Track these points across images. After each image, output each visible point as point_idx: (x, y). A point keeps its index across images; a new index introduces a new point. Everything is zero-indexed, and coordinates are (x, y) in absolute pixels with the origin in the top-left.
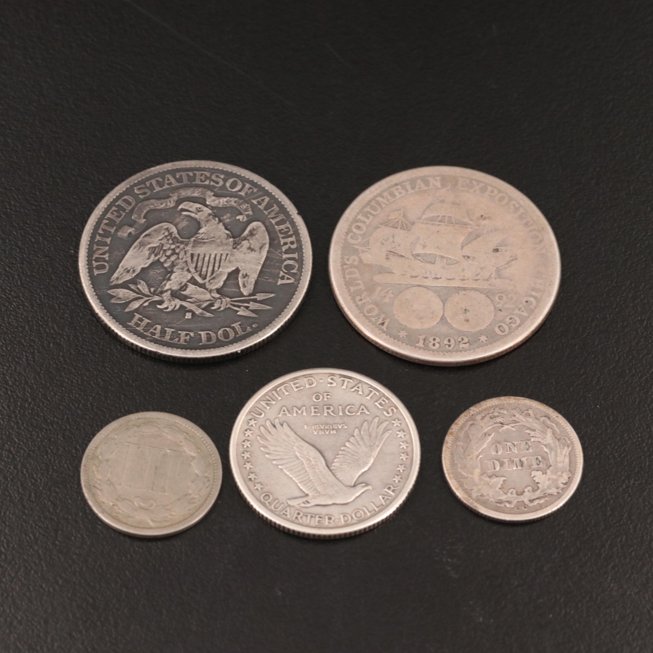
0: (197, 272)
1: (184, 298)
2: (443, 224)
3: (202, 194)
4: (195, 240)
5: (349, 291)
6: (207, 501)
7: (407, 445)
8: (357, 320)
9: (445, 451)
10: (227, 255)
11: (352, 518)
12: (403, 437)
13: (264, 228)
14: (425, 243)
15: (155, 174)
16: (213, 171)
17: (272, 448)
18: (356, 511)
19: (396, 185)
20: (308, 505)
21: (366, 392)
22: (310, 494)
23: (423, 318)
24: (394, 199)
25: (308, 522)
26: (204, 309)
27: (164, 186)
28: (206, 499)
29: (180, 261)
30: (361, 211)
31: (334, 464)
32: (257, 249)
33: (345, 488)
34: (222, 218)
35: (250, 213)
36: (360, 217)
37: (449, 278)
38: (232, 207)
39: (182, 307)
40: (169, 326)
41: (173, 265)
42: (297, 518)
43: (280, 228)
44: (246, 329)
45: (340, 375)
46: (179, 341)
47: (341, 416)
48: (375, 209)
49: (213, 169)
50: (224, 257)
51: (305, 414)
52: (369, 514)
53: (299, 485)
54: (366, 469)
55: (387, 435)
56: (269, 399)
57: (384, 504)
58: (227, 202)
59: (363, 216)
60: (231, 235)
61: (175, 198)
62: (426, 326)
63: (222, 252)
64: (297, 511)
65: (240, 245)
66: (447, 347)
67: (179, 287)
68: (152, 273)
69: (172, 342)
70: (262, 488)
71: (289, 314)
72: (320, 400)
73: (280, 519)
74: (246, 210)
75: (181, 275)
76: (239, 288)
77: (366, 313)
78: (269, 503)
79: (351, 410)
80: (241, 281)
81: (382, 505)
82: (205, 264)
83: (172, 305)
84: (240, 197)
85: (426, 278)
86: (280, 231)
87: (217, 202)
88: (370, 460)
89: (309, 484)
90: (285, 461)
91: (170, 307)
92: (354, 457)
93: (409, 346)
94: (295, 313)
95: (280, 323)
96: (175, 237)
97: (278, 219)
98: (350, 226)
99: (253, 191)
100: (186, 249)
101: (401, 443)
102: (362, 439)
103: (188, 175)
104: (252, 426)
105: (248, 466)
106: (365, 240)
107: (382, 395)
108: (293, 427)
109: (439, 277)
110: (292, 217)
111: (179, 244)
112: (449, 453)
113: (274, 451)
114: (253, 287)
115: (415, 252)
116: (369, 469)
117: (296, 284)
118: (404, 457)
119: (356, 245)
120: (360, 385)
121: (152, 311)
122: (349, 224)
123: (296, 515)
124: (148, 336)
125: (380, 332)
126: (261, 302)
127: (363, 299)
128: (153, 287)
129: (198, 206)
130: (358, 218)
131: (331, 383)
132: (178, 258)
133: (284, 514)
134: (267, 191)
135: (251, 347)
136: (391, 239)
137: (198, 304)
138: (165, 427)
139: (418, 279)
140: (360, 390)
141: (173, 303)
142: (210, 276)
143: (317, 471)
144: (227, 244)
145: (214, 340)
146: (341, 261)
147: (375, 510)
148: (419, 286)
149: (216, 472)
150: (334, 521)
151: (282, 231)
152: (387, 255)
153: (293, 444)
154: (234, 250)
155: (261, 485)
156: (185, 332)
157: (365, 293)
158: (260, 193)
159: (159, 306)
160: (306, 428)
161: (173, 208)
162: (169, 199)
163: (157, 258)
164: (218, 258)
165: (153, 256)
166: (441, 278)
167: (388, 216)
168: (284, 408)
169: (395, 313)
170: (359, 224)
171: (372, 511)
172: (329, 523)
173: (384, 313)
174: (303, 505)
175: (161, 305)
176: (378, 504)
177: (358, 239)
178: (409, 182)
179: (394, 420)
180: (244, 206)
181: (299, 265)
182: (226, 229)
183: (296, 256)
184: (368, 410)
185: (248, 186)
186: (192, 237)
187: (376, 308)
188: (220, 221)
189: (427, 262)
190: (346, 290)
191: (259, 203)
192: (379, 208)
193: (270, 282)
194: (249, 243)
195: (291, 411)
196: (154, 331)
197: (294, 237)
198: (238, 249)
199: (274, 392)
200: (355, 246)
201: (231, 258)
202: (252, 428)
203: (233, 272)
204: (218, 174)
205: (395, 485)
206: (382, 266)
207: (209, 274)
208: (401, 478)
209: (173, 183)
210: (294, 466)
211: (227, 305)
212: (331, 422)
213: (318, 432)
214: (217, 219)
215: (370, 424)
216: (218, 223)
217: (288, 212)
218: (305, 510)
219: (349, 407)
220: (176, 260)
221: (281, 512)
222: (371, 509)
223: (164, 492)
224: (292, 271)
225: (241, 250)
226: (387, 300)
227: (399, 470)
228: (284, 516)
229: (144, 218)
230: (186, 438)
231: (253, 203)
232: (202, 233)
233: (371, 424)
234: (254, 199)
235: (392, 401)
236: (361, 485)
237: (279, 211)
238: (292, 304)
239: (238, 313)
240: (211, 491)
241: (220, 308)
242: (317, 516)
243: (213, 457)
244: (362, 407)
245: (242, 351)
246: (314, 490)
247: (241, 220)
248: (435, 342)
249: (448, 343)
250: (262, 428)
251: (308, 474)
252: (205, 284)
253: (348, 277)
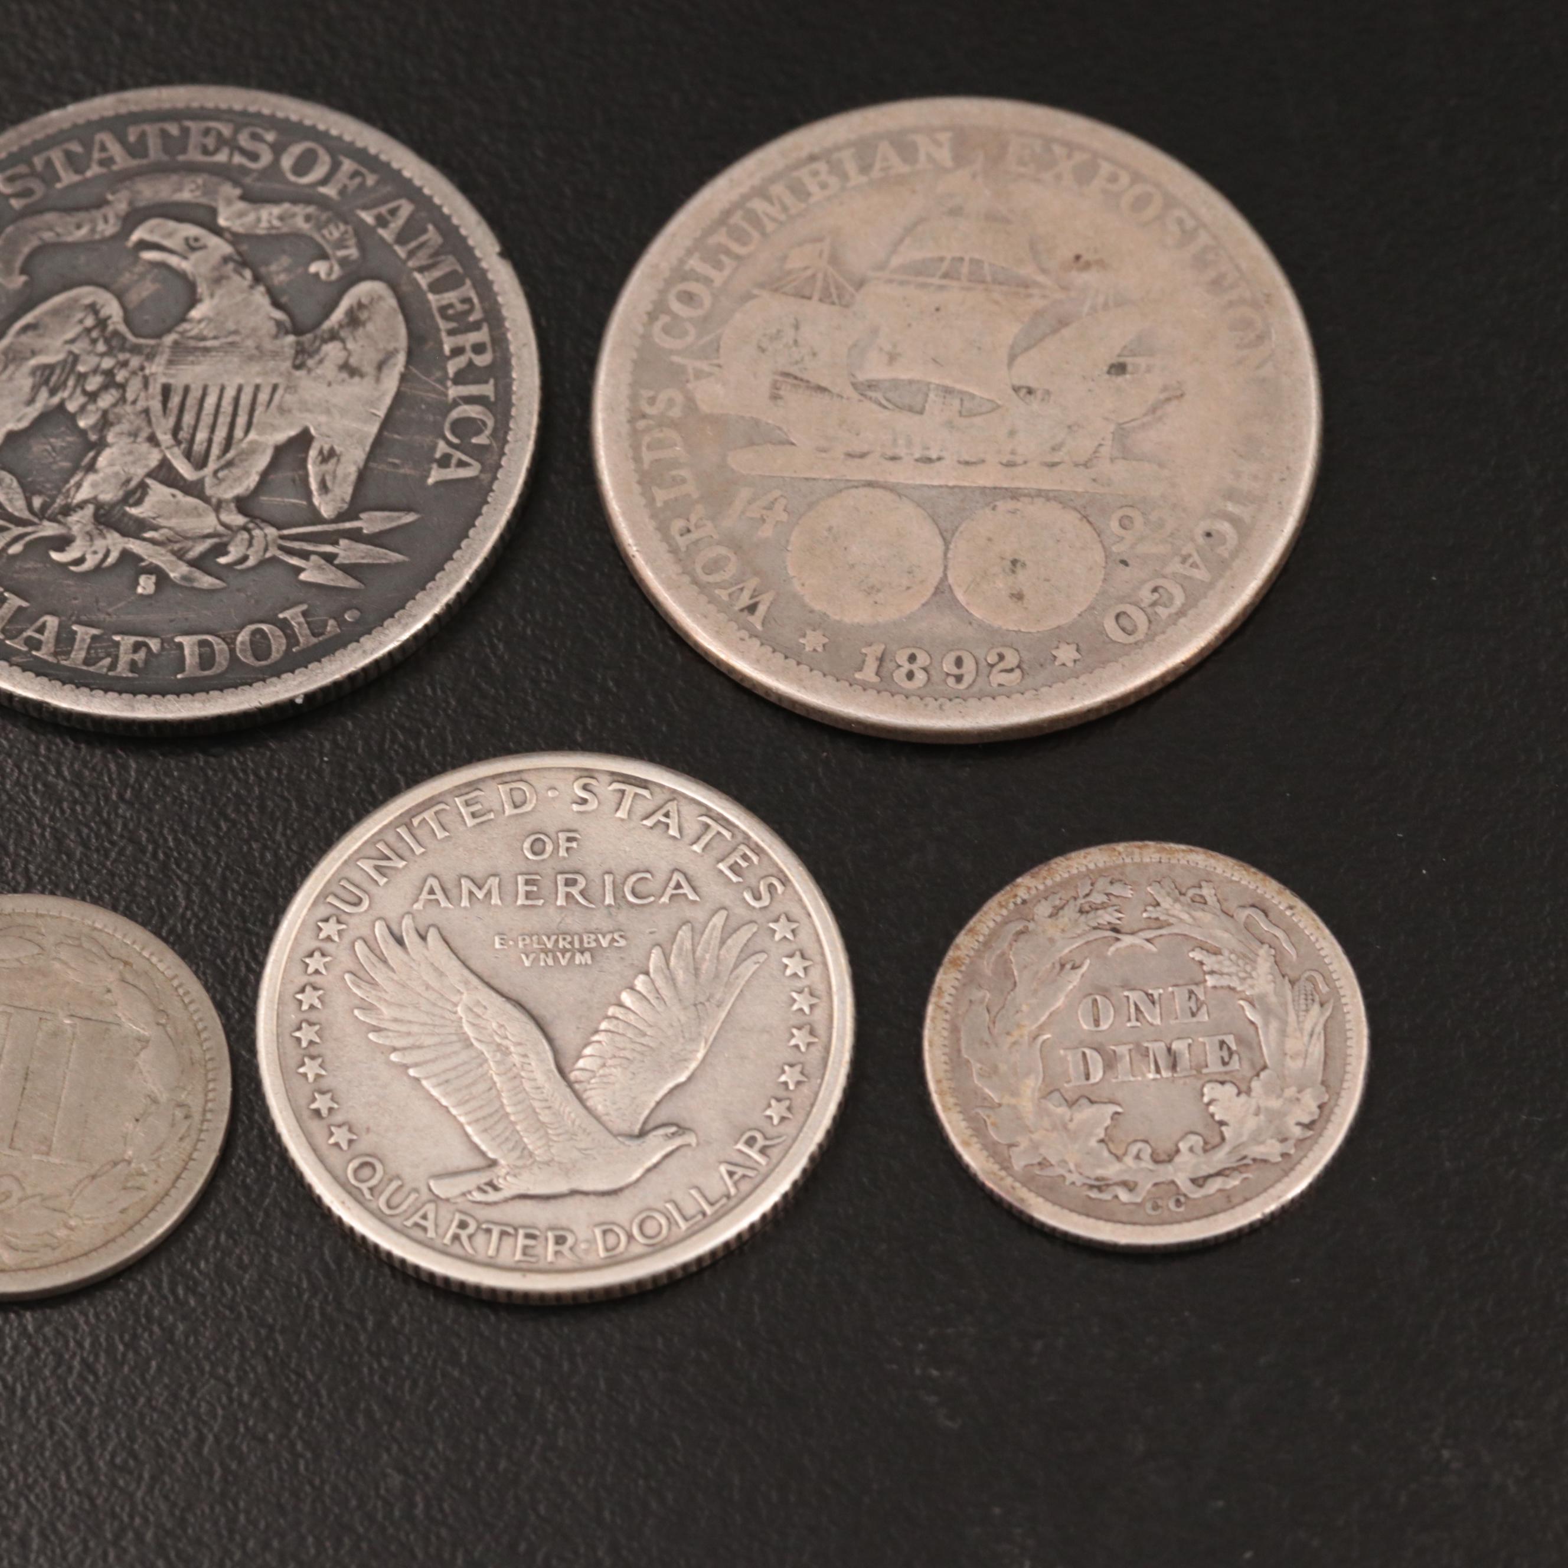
0: (178, 443)
1: (137, 528)
2: (955, 283)
3: (205, 194)
4: (176, 343)
5: (651, 501)
6: (181, 1184)
7: (814, 1001)
8: (672, 595)
9: (933, 1019)
10: (275, 388)
11: (630, 1237)
12: (801, 974)
13: (392, 302)
14: (895, 346)
15: (62, 132)
16: (243, 119)
17: (386, 1012)
18: (644, 1215)
19: (813, 158)
20: (493, 1196)
21: (692, 828)
22: (502, 1162)
23: (878, 591)
24: (803, 206)
25: (491, 1252)
26: (193, 563)
27: (88, 167)
28: (178, 1177)
29: (128, 408)
30: (698, 246)
31: (581, 1063)
32: (369, 368)
33: (614, 1142)
34: (263, 270)
35: (353, 252)
36: (694, 263)
37: (967, 458)
38: (297, 236)
39: (126, 555)
40: (83, 618)
41: (105, 422)
42: (456, 1238)
43: (445, 302)
44: (326, 625)
45: (612, 773)
46: (113, 666)
47: (610, 906)
48: (741, 238)
49: (244, 113)
50: (263, 397)
51: (495, 900)
52: (683, 1225)
53: (469, 1129)
54: (682, 1078)
55: (749, 968)
56: (387, 852)
57: (733, 1191)
58: (281, 218)
59: (704, 260)
60: (288, 324)
61: (122, 207)
62: (888, 615)
63: (258, 381)
64: (458, 1217)
65: (317, 358)
66: (951, 681)
67: (121, 493)
68: (38, 448)
69: (91, 669)
70: (350, 1142)
71: (459, 578)
72: (546, 856)
73: (404, 1240)
74: (340, 244)
75: (130, 453)
76: (308, 495)
77: (699, 570)
78: (371, 1189)
79: (641, 888)
80: (316, 474)
81: (728, 1197)
82: (206, 419)
83: (95, 552)
84: (323, 203)
85: (894, 458)
86: (443, 310)
87: (251, 217)
88: (697, 1051)
89: (500, 1128)
90: (430, 1055)
91: (88, 557)
92: (643, 1040)
93: (830, 680)
94: (478, 574)
95: (429, 608)
96: (116, 333)
97: (437, 273)
98: (663, 293)
99: (362, 185)
100: (147, 372)
101: (794, 995)
102: (672, 980)
103: (164, 134)
104: (329, 938)
105: (310, 1069)
106: (707, 338)
107: (740, 838)
108: (456, 943)
109: (934, 456)
110: (484, 265)
111: (127, 355)
112: (945, 1025)
113: (395, 1020)
114: (350, 490)
115: (861, 377)
116: (690, 1079)
117: (485, 483)
118: (800, 1038)
119: (678, 353)
120: (672, 807)
121: (35, 570)
122: (661, 285)
123: (453, 1229)
124: (18, 652)
125: (744, 634)
126: (374, 540)
127: (692, 528)
128: (40, 493)
129: (191, 231)
130: (687, 267)
131: (584, 801)
132: (123, 399)
133: (417, 1225)
134: (409, 182)
135: (336, 684)
136: (790, 334)
137: (176, 547)
138: (59, 944)
139: (868, 461)
140: (673, 822)
141: (100, 544)
142: (219, 458)
143: (527, 1085)
144: (275, 354)
145: (222, 661)
146: (627, 404)
147: (704, 1214)
148: (870, 484)
149: (214, 1090)
150: (571, 1249)
151: (450, 312)
152: (775, 386)
153: (455, 999)
154: (298, 373)
155: (350, 1130)
156: (133, 639)
157: (700, 509)
158: (388, 189)
159: (55, 556)
160: (497, 946)
161: (114, 237)
162: (104, 210)
163: (55, 400)
164: (245, 399)
165: (44, 393)
166: (939, 459)
167: (785, 258)
168: (432, 882)
169: (791, 572)
170: (693, 287)
171: (694, 1217)
172: (557, 1253)
173: (757, 573)
174: (478, 1196)
175: (61, 549)
176: (714, 1193)
177: (685, 333)
178: (852, 150)
179: (776, 920)
180: (335, 232)
181: (496, 422)
182: (276, 304)
183: (487, 390)
184: (694, 889)
185: (348, 165)
186: (169, 331)
187: (733, 558)
188: (257, 279)
189: (900, 408)
190: (643, 501)
191: (382, 222)
192: (756, 235)
193: (405, 476)
194: (345, 348)
195: (454, 892)
196: (37, 636)
197: (485, 328)
198: (309, 371)
199: (402, 831)
200: (676, 359)
201: (288, 397)
202: (328, 947)
203: (291, 441)
204: (259, 131)
205: (771, 1131)
206: (757, 422)
207: (215, 451)
208: (789, 1109)
209: (118, 159)
210: (455, 1068)
211: (266, 550)
212: (577, 927)
213: (536, 960)
214: (248, 274)
215: (697, 933)
216: (251, 287)
217: (470, 250)
218: (483, 1213)
219: (634, 878)
220: (115, 405)
221: (407, 1219)
222: (690, 1209)
223: (48, 1154)
224: (474, 440)
225: (319, 371)
226: (767, 532)
227: (785, 1084)
228: (418, 1233)
229: (23, 271)
230: (123, 980)
231: (362, 221)
232: (200, 321)
233: (702, 933)
234: (365, 208)
235: (770, 858)
236: (661, 1132)
237: (442, 246)
238: (469, 546)
239: (303, 577)
240: (195, 1149)
241: (245, 558)
242: (521, 1232)
243: (206, 1040)
244: (677, 877)
245: (309, 697)
246: (513, 1149)
247: (323, 276)
248: (914, 667)
249: (955, 671)
250: (359, 946)
251: (499, 1096)
252: (201, 482)
253: (647, 457)
